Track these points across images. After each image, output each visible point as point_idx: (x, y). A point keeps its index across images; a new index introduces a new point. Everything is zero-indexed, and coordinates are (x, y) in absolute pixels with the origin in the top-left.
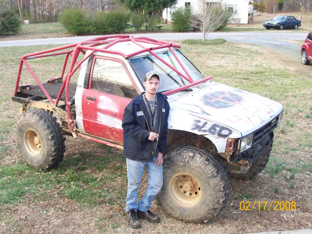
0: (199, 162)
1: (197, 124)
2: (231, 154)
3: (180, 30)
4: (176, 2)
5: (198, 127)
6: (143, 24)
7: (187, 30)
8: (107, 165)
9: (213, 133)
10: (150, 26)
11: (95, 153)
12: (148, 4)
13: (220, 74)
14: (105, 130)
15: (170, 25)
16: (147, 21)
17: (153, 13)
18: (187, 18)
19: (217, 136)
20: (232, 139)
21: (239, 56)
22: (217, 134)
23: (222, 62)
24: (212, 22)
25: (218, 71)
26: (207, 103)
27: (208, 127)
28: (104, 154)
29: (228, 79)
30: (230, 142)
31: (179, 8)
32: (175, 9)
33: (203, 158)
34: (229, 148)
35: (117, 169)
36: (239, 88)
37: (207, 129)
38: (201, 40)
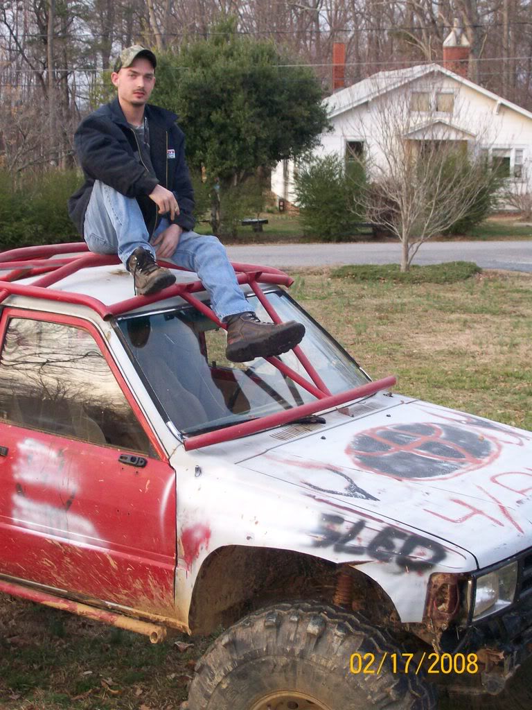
0: (339, 655)
1: (331, 528)
2: (445, 626)
3: (328, 232)
4: (315, 140)
5: (333, 539)
6: (202, 214)
7: (351, 234)
8: (48, 676)
9: (383, 558)
10: (225, 219)
11: (10, 636)
12: (218, 145)
13: (452, 377)
14: (38, 553)
15: (293, 217)
16: (215, 204)
17: (236, 177)
18: (350, 193)
19: (396, 568)
20: (444, 575)
21: (522, 320)
22: (394, 558)
23: (463, 340)
24: (432, 204)
25: (446, 369)
26: (368, 462)
27: (366, 537)
28: (41, 639)
29: (480, 394)
30: (439, 585)
31: (323, 158)
32: (308, 162)
33: (353, 640)
34: (437, 606)
35: (81, 687)
36: (513, 423)
37: (364, 544)
38: (395, 267)
